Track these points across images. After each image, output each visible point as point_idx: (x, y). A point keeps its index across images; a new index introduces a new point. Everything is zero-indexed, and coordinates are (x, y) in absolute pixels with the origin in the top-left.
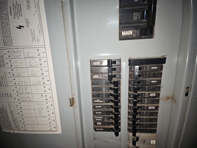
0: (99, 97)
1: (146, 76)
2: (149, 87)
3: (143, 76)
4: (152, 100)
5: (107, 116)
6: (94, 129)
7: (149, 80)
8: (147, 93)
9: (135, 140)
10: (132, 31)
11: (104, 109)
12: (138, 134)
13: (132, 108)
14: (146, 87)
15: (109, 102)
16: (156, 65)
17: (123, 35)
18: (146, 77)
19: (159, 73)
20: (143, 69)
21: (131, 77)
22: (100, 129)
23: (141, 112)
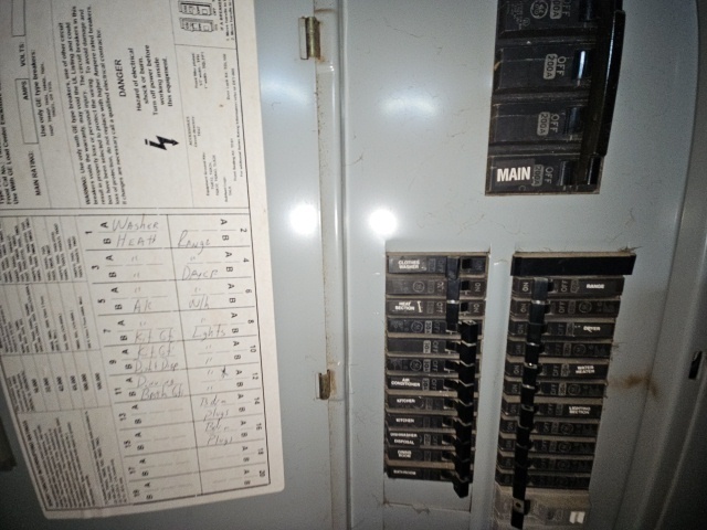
0: (409, 370)
1: (566, 310)
2: (573, 345)
3: (557, 309)
4: (582, 385)
5: (432, 430)
6: (385, 470)
7: (576, 324)
8: (566, 362)
9: (522, 510)
10: (529, 168)
11: (424, 407)
12: (530, 492)
13: (513, 410)
14: (565, 346)
15: (439, 388)
16: (602, 277)
17: (499, 180)
18: (566, 312)
19: (608, 303)
20: (560, 287)
21: (519, 312)
22: (405, 472)
23: (543, 423)
